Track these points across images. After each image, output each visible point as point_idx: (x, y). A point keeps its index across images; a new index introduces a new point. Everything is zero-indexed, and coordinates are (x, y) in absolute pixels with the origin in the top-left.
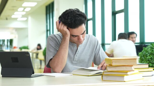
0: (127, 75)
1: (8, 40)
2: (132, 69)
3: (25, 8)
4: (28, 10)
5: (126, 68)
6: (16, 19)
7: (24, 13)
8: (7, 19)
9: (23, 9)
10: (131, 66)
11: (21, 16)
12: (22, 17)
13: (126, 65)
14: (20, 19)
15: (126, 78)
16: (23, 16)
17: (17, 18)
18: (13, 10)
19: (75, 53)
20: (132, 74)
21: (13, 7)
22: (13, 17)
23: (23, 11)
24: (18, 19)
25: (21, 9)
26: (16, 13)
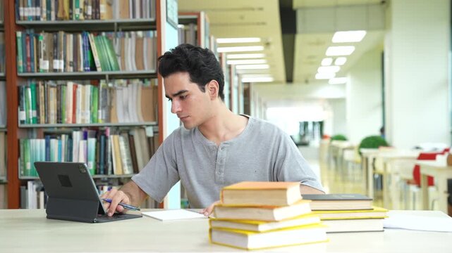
0: (257, 232)
1: (314, 123)
2: (274, 218)
3: (334, 59)
4: (341, 61)
6: (326, 81)
7: (337, 69)
8: (307, 82)
9: (330, 60)
10: (271, 208)
11: (335, 75)
12: (336, 77)
14: (334, 81)
15: (253, 240)
16: (338, 75)
17: (328, 80)
18: (312, 63)
20: (280, 229)
21: (310, 57)
22: (318, 77)
23: (333, 64)
24: (330, 82)
25: (326, 62)
26: (320, 69)
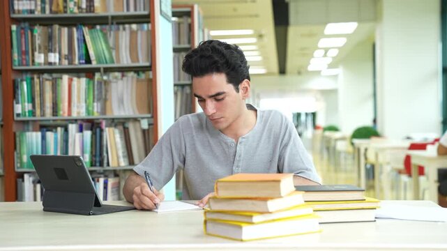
0: (252, 223)
1: (307, 114)
3: (326, 50)
4: (333, 53)
5: (253, 204)
6: (318, 73)
7: (329, 60)
8: (299, 73)
9: (322, 52)
11: (327, 66)
13: (254, 196)
14: (326, 72)
15: (247, 231)
16: (330, 66)
17: (320, 71)
18: (304, 55)
19: (232, 160)
20: (274, 220)
21: (303, 49)
22: (310, 68)
23: (325, 55)
24: (322, 73)
25: (318, 53)
26: (312, 61)
